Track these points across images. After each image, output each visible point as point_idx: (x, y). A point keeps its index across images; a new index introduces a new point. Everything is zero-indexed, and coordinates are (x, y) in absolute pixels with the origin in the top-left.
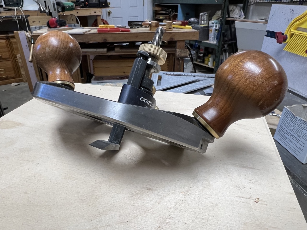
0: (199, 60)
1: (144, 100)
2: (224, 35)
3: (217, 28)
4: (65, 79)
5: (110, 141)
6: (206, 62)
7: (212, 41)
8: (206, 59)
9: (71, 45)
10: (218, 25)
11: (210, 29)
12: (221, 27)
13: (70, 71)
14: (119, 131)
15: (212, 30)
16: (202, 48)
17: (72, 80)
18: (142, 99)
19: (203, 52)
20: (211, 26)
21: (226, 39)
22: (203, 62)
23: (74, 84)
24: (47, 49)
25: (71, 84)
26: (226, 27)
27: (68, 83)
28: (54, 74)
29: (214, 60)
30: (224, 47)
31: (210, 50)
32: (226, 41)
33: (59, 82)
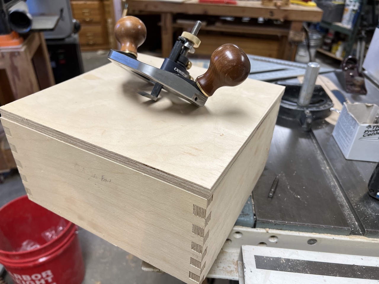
0: (325, 47)
1: (177, 70)
2: (363, 18)
3: (356, 8)
4: (131, 50)
5: (151, 94)
6: (333, 51)
7: (346, 24)
8: (334, 47)
9: (140, 27)
10: (357, 4)
11: (347, 8)
12: (361, 8)
13: (136, 45)
14: (157, 88)
15: (347, 11)
16: (332, 31)
17: (136, 51)
18: (176, 69)
19: (331, 37)
20: (348, 5)
21: (365, 23)
22: (330, 50)
23: (137, 55)
24: (123, 29)
25: (135, 54)
26: (367, 8)
27: (133, 53)
28: (125, 46)
29: (345, 49)
30: (361, 33)
31: (342, 36)
32: (365, 26)
33: (127, 52)
